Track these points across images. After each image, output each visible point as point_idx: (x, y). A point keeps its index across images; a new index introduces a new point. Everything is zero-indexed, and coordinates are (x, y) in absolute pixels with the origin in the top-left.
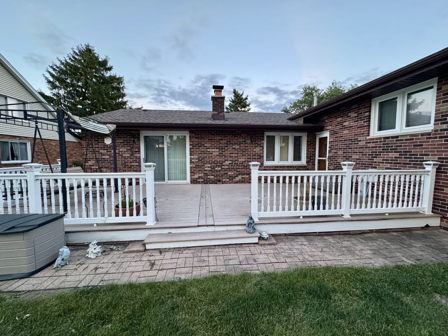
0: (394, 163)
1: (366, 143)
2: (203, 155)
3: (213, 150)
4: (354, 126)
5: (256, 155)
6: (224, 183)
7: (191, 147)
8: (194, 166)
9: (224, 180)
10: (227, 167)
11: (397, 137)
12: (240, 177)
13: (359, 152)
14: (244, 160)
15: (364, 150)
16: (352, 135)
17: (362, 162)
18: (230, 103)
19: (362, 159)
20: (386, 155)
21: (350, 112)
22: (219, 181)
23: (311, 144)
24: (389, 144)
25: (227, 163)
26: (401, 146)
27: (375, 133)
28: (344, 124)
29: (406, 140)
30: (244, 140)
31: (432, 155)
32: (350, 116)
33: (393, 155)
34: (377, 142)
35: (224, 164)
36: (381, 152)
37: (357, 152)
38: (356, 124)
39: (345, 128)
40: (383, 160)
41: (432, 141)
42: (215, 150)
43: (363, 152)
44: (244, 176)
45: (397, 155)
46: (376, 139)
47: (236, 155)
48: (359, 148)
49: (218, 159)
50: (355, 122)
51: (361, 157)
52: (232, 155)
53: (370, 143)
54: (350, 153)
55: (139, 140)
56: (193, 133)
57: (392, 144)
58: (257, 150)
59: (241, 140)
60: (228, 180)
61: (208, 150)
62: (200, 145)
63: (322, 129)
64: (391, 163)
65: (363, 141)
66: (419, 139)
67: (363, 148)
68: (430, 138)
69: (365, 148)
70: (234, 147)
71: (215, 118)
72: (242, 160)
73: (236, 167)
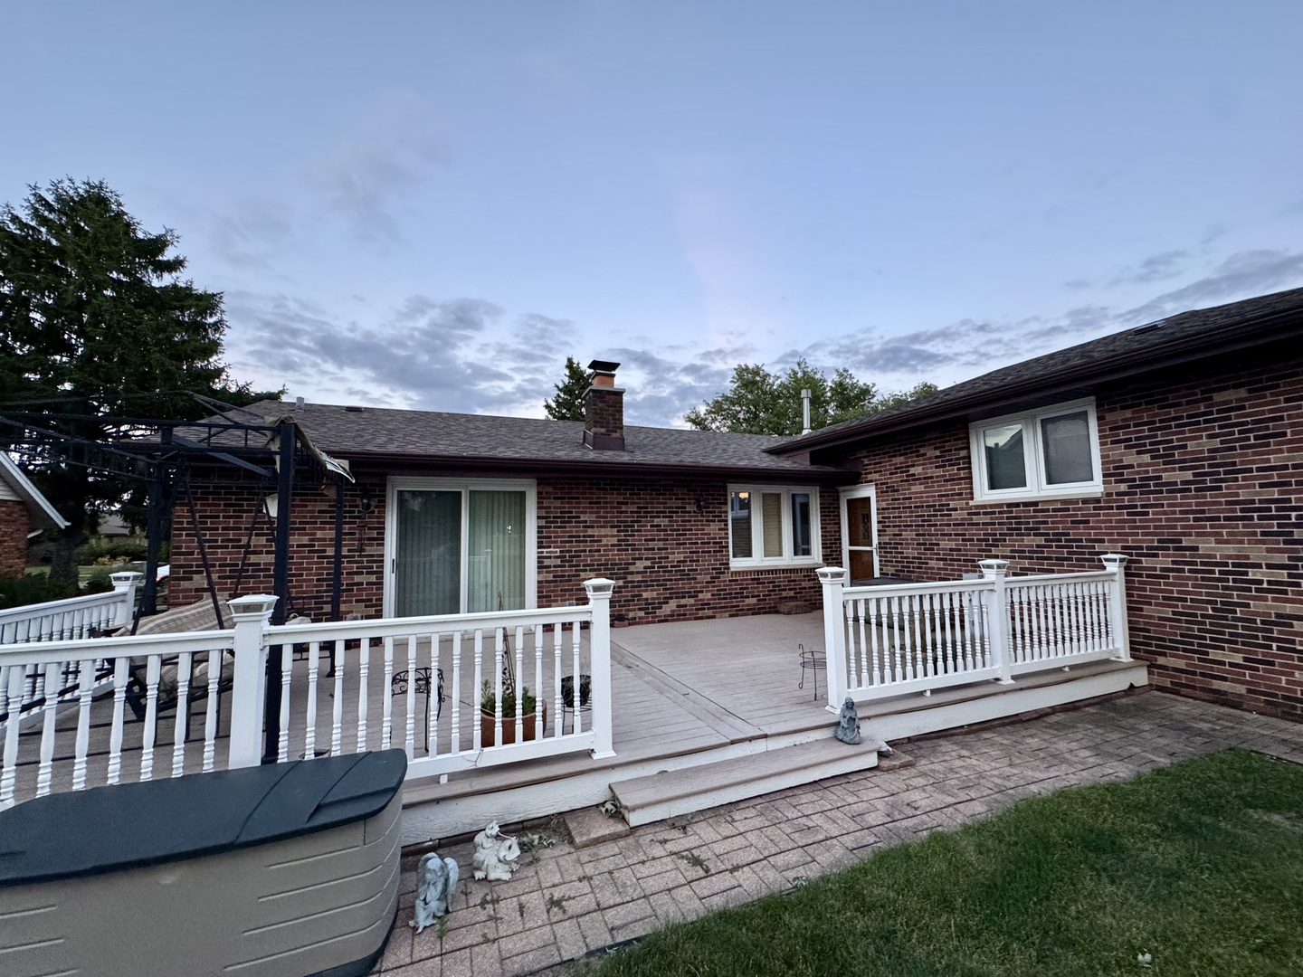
0: (1038, 558)
1: (969, 514)
2: (574, 547)
3: (603, 531)
4: (937, 477)
5: (710, 543)
6: (633, 622)
7: (543, 523)
8: (550, 577)
9: (631, 615)
10: (639, 578)
11: (1035, 504)
12: (673, 604)
13: (956, 535)
14: (682, 557)
15: (966, 530)
16: (934, 496)
17: (963, 555)
18: (558, 395)
19: (965, 550)
20: (1017, 541)
21: (924, 446)
22: (620, 618)
23: (830, 515)
24: (1020, 517)
25: (640, 565)
26: (1046, 523)
27: (983, 493)
28: (912, 470)
29: (1054, 510)
30: (679, 503)
31: (1110, 541)
32: (925, 454)
33: (1031, 541)
34: (994, 513)
35: (632, 568)
36: (1006, 535)
37: (950, 535)
38: (940, 472)
39: (914, 479)
40: (1012, 551)
41: (1104, 515)
42: (608, 531)
43: (965, 535)
44: (683, 601)
45: (1041, 540)
46: (991, 506)
47: (661, 544)
48: (954, 525)
50: (936, 467)
51: (962, 545)
52: (651, 545)
53: (978, 514)
54: (933, 535)
55: (382, 505)
56: (549, 484)
57: (1026, 517)
58: (713, 529)
59: (673, 503)
60: (642, 614)
61: (590, 532)
62: (565, 519)
63: (856, 480)
64: (1032, 558)
65: (962, 509)
66: (1080, 509)
67: (964, 525)
68: (1101, 508)
69: (969, 524)
70: (657, 521)
71: (598, 444)
72: (677, 556)
73: (663, 576)
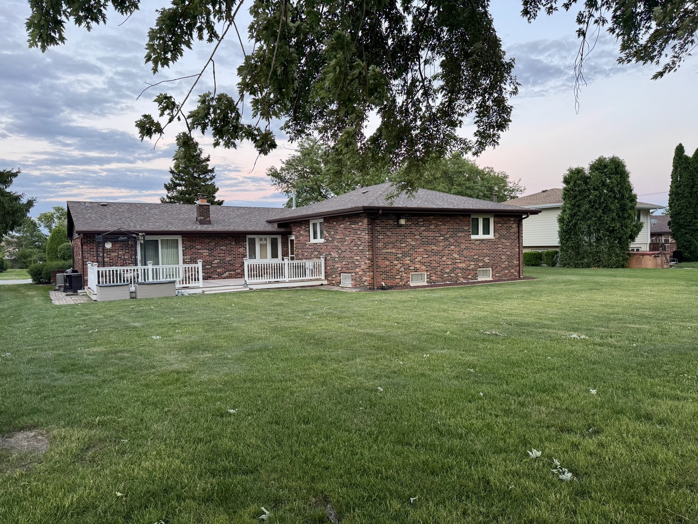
2: (194, 256)
3: (204, 251)
4: (304, 235)
5: (240, 254)
6: (214, 279)
7: (184, 249)
9: (213, 276)
10: (216, 265)
11: (317, 244)
12: (227, 273)
16: (304, 240)
21: (302, 226)
22: (210, 277)
23: (285, 244)
25: (216, 261)
26: (318, 249)
27: (312, 240)
28: (300, 232)
30: (229, 242)
32: (302, 228)
34: (313, 246)
35: (213, 262)
36: (313, 251)
37: (306, 251)
39: (301, 234)
42: (205, 251)
44: (231, 273)
45: (317, 253)
46: (312, 244)
47: (223, 255)
49: (208, 258)
50: (304, 232)
52: (220, 255)
56: (185, 238)
57: (316, 247)
58: (241, 250)
59: (227, 242)
60: (216, 276)
61: (199, 251)
62: (191, 247)
63: (290, 233)
65: (309, 244)
69: (309, 249)
70: (221, 248)
71: (202, 222)
72: (228, 259)
73: (223, 265)
